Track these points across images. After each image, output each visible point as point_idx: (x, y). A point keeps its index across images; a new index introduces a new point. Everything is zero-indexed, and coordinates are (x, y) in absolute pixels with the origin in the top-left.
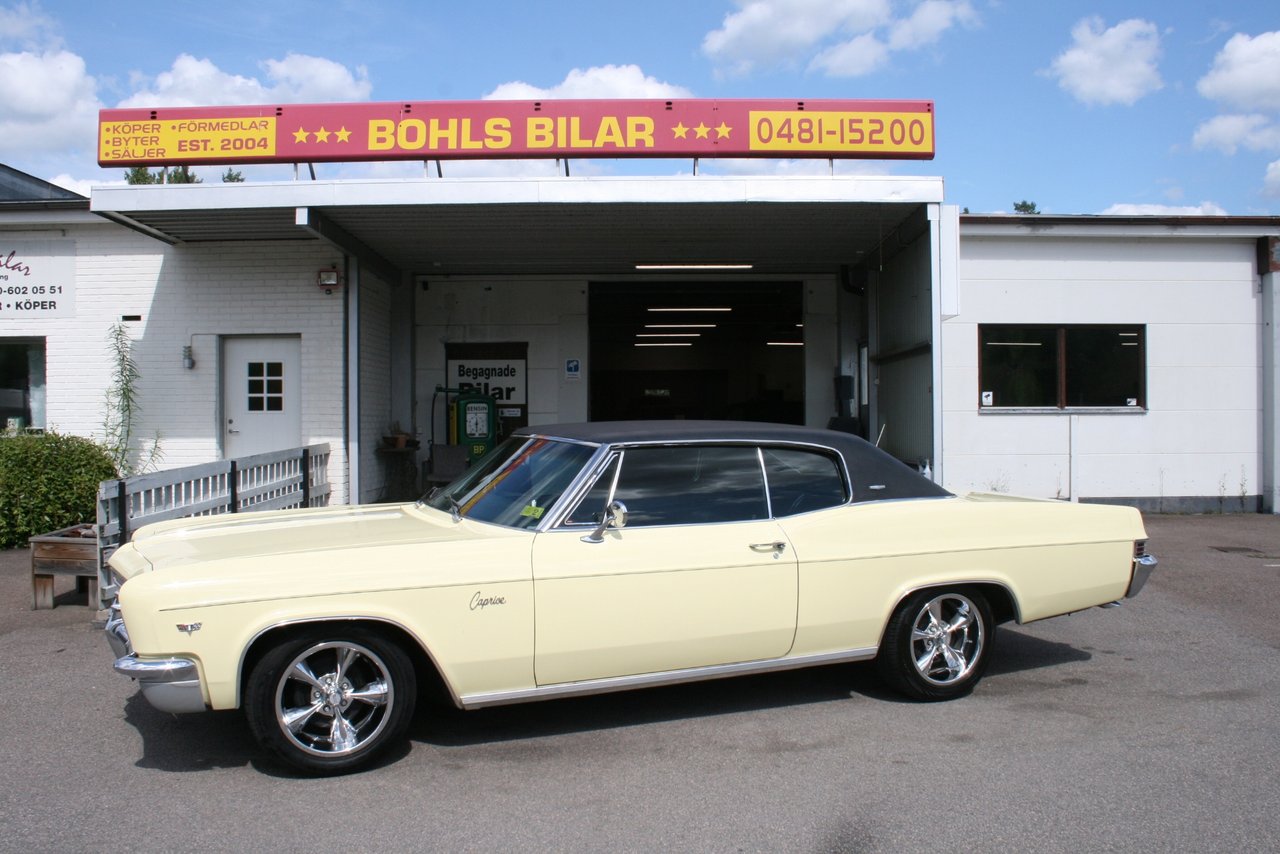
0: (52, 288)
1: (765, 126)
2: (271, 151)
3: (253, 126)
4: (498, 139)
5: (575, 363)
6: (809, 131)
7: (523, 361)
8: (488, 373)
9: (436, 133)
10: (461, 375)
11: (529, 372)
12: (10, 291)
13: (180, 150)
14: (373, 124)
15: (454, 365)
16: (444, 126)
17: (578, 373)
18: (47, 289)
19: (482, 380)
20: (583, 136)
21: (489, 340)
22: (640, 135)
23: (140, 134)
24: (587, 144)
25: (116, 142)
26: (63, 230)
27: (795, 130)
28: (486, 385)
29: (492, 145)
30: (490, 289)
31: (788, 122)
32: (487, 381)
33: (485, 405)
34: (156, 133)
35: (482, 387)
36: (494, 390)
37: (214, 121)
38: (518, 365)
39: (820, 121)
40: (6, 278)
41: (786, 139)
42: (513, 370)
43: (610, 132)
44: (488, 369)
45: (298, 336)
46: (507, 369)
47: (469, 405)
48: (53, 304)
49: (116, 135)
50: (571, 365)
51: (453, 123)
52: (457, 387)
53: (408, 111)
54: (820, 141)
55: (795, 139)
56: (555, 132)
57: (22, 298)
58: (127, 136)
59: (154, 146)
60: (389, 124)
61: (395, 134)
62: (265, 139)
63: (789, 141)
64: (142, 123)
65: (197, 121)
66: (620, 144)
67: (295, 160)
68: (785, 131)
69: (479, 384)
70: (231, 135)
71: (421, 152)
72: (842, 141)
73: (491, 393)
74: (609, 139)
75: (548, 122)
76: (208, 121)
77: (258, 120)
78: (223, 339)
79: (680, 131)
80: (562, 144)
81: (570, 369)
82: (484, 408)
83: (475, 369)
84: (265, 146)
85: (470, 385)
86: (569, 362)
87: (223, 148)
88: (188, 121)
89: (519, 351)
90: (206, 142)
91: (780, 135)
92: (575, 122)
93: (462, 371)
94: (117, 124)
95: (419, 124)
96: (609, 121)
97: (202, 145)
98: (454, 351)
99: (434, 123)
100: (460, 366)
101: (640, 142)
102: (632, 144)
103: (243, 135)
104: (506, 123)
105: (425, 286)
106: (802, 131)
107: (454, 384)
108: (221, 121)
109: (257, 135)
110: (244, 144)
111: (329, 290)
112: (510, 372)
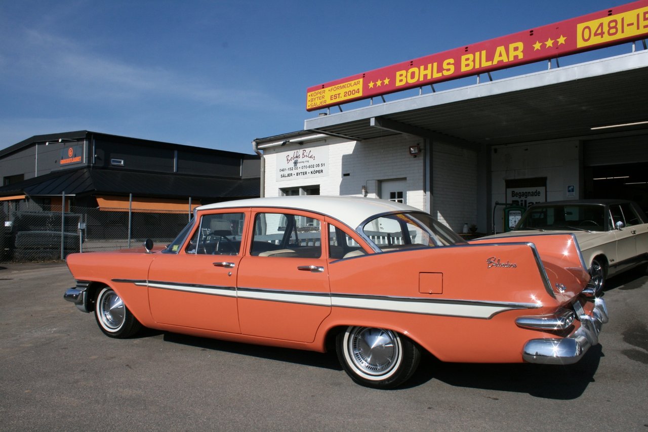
0: (322, 164)
1: (587, 31)
2: (360, 94)
3: (355, 84)
4: (448, 70)
5: (572, 187)
6: (615, 27)
7: (544, 188)
8: (526, 194)
9: (423, 72)
10: (513, 196)
11: (548, 193)
12: (309, 167)
13: (331, 100)
14: (398, 73)
15: (510, 191)
16: (426, 69)
17: (574, 192)
18: (320, 165)
19: (523, 198)
20: (487, 60)
21: (527, 177)
22: (516, 53)
23: (319, 95)
24: (489, 64)
25: (312, 100)
26: (325, 140)
27: (606, 29)
28: (526, 201)
29: (446, 73)
30: (527, 150)
31: (601, 25)
32: (526, 199)
33: (520, 212)
34: (324, 94)
35: (523, 202)
36: (529, 203)
37: (342, 85)
38: (541, 189)
39: (623, 19)
40: (308, 161)
41: (600, 36)
42: (539, 193)
43: (500, 55)
44: (526, 193)
45: (405, 179)
46: (536, 192)
47: (511, 212)
48: (322, 171)
49: (312, 97)
50: (570, 189)
51: (430, 66)
52: (511, 203)
53: (412, 65)
54: (623, 32)
55: (606, 35)
56: (474, 61)
57: (312, 169)
58: (315, 97)
59: (323, 100)
60: (404, 72)
61: (406, 77)
62: (358, 89)
63: (602, 37)
64: (319, 91)
65: (336, 86)
66: (505, 60)
67: (371, 97)
68: (599, 31)
69: (522, 201)
70: (347, 90)
71: (416, 83)
72: (638, 28)
73: (528, 205)
74: (500, 59)
75: (471, 56)
76: (340, 85)
77: (356, 81)
78: (380, 182)
79: (537, 46)
80: (477, 66)
81: (569, 191)
82: (519, 213)
83: (520, 193)
84: (359, 92)
85: (518, 201)
86: (569, 187)
87: (345, 96)
88: (333, 87)
89: (541, 182)
90: (339, 94)
91: (596, 34)
92: (484, 53)
93: (514, 194)
94: (312, 93)
95: (415, 70)
96: (501, 49)
97: (338, 96)
98: (510, 184)
99: (422, 68)
100: (513, 192)
101: (516, 57)
102: (511, 59)
103: (351, 89)
104: (452, 61)
105: (496, 151)
106: (610, 28)
107: (509, 202)
108: (344, 84)
109: (355, 88)
110: (351, 92)
111: (415, 156)
112: (537, 194)
